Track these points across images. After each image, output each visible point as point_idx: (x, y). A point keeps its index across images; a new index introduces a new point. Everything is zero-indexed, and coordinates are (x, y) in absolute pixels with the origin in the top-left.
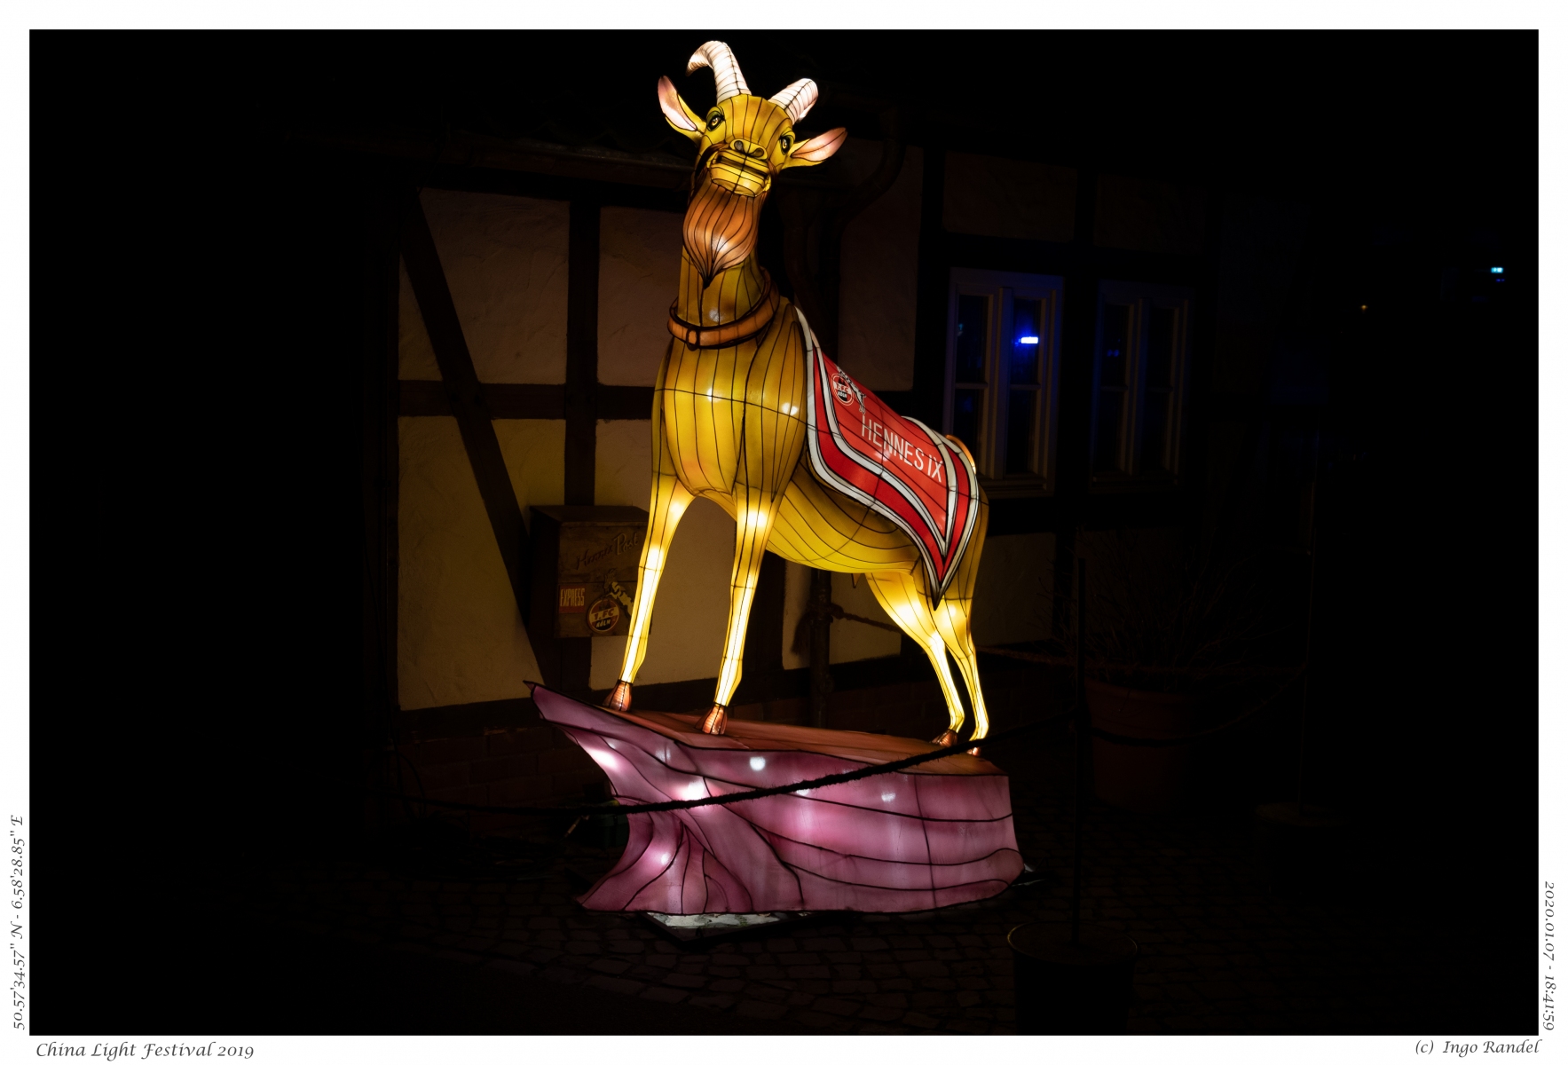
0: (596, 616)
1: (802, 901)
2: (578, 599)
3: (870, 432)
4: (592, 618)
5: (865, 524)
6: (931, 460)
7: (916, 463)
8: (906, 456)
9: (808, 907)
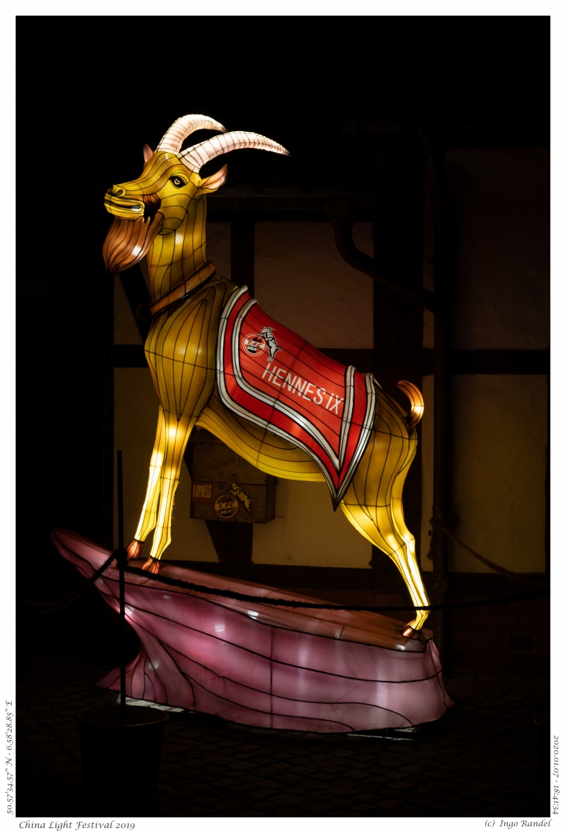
0: (220, 506)
1: (195, 704)
2: (206, 493)
3: (272, 375)
4: (217, 507)
5: (265, 441)
6: (331, 398)
7: (315, 399)
8: (305, 393)
9: (197, 709)
